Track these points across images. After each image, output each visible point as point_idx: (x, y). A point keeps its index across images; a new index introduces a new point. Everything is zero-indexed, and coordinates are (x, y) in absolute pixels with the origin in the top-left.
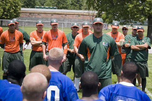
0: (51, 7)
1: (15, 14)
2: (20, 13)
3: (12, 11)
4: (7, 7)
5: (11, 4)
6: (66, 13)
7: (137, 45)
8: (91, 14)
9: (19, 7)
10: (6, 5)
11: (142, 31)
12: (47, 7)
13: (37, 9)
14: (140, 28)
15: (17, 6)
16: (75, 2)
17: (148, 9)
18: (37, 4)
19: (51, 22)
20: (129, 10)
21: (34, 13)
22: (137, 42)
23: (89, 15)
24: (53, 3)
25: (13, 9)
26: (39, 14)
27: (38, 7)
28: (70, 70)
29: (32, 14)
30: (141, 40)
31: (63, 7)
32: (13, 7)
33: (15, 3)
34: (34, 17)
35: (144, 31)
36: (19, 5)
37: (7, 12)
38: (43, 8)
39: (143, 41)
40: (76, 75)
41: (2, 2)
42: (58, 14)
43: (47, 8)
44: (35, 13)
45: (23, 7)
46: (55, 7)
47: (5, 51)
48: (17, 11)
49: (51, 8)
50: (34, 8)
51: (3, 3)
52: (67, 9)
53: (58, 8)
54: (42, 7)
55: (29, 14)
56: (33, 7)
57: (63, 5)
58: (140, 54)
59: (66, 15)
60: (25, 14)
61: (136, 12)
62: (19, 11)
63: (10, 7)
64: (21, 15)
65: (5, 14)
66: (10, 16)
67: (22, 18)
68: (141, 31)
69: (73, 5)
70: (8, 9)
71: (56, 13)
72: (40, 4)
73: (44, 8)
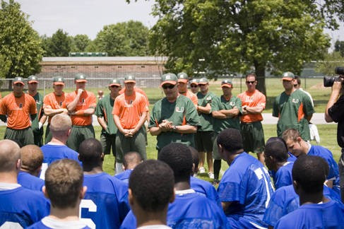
0: (97, 53)
1: (32, 69)
2: (41, 66)
3: (27, 63)
4: (19, 58)
5: (26, 51)
6: (120, 63)
7: (222, 111)
8: (159, 63)
9: (38, 56)
10: (17, 54)
11: (229, 86)
12: (91, 53)
13: (73, 58)
14: (226, 81)
15: (36, 55)
16: (138, 42)
17: (251, 51)
18: (72, 50)
19: (76, 79)
20: (220, 53)
21: (64, 65)
22: (222, 104)
23: (156, 64)
24: (100, 47)
25: (29, 59)
26: (74, 65)
27: (74, 53)
28: (109, 153)
29: (62, 67)
30: (228, 101)
31: (117, 52)
32: (29, 57)
33: (31, 49)
34: (65, 72)
35: (232, 87)
36: (38, 53)
37: (19, 65)
38: (82, 56)
39: (231, 104)
40: (118, 158)
41: (9, 48)
42: (107, 65)
43: (90, 56)
44: (68, 65)
45: (49, 55)
46: (104, 53)
47: (8, 128)
48: (36, 62)
49: (97, 56)
50: (68, 56)
51: (12, 50)
52: (126, 56)
53: (110, 55)
54: (82, 53)
55: (56, 67)
56: (66, 55)
57: (117, 48)
58: (225, 124)
59: (120, 65)
60: (50, 67)
61: (230, 57)
62: (40, 63)
63: (24, 57)
64: (43, 70)
65: (17, 70)
66: (24, 72)
67: (46, 75)
68: (227, 87)
69: (135, 49)
70: (21, 61)
71: (103, 63)
72: (77, 49)
73: (86, 55)
